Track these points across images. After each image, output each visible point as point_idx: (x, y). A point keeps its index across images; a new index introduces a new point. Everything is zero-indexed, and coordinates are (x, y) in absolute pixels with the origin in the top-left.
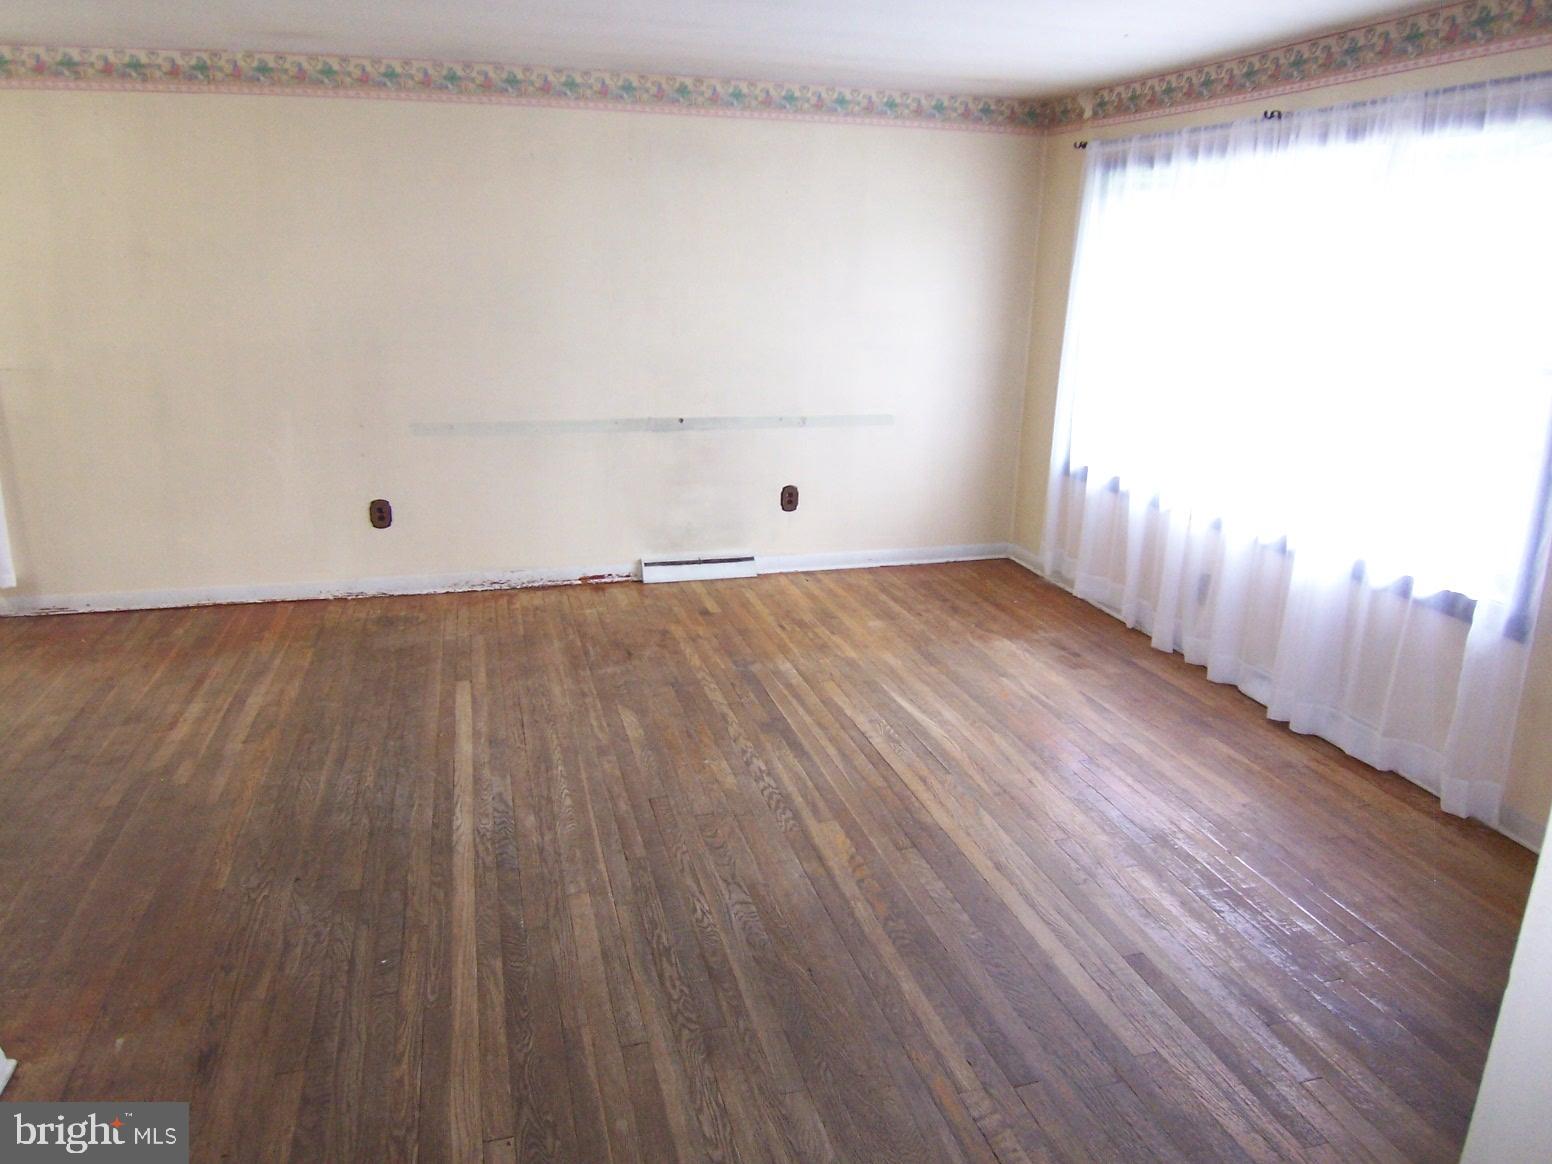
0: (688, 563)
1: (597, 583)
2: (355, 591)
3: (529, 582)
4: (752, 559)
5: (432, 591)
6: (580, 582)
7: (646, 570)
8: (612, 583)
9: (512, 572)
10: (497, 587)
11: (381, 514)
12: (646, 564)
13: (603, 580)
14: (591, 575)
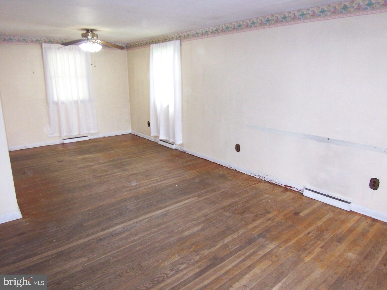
0: (322, 194)
1: (289, 189)
2: (230, 166)
3: (270, 180)
4: (349, 203)
5: (245, 173)
6: (284, 186)
7: (305, 191)
8: (294, 190)
9: (266, 175)
10: (261, 178)
11: (238, 148)
12: (306, 189)
13: (291, 189)
14: (288, 185)
